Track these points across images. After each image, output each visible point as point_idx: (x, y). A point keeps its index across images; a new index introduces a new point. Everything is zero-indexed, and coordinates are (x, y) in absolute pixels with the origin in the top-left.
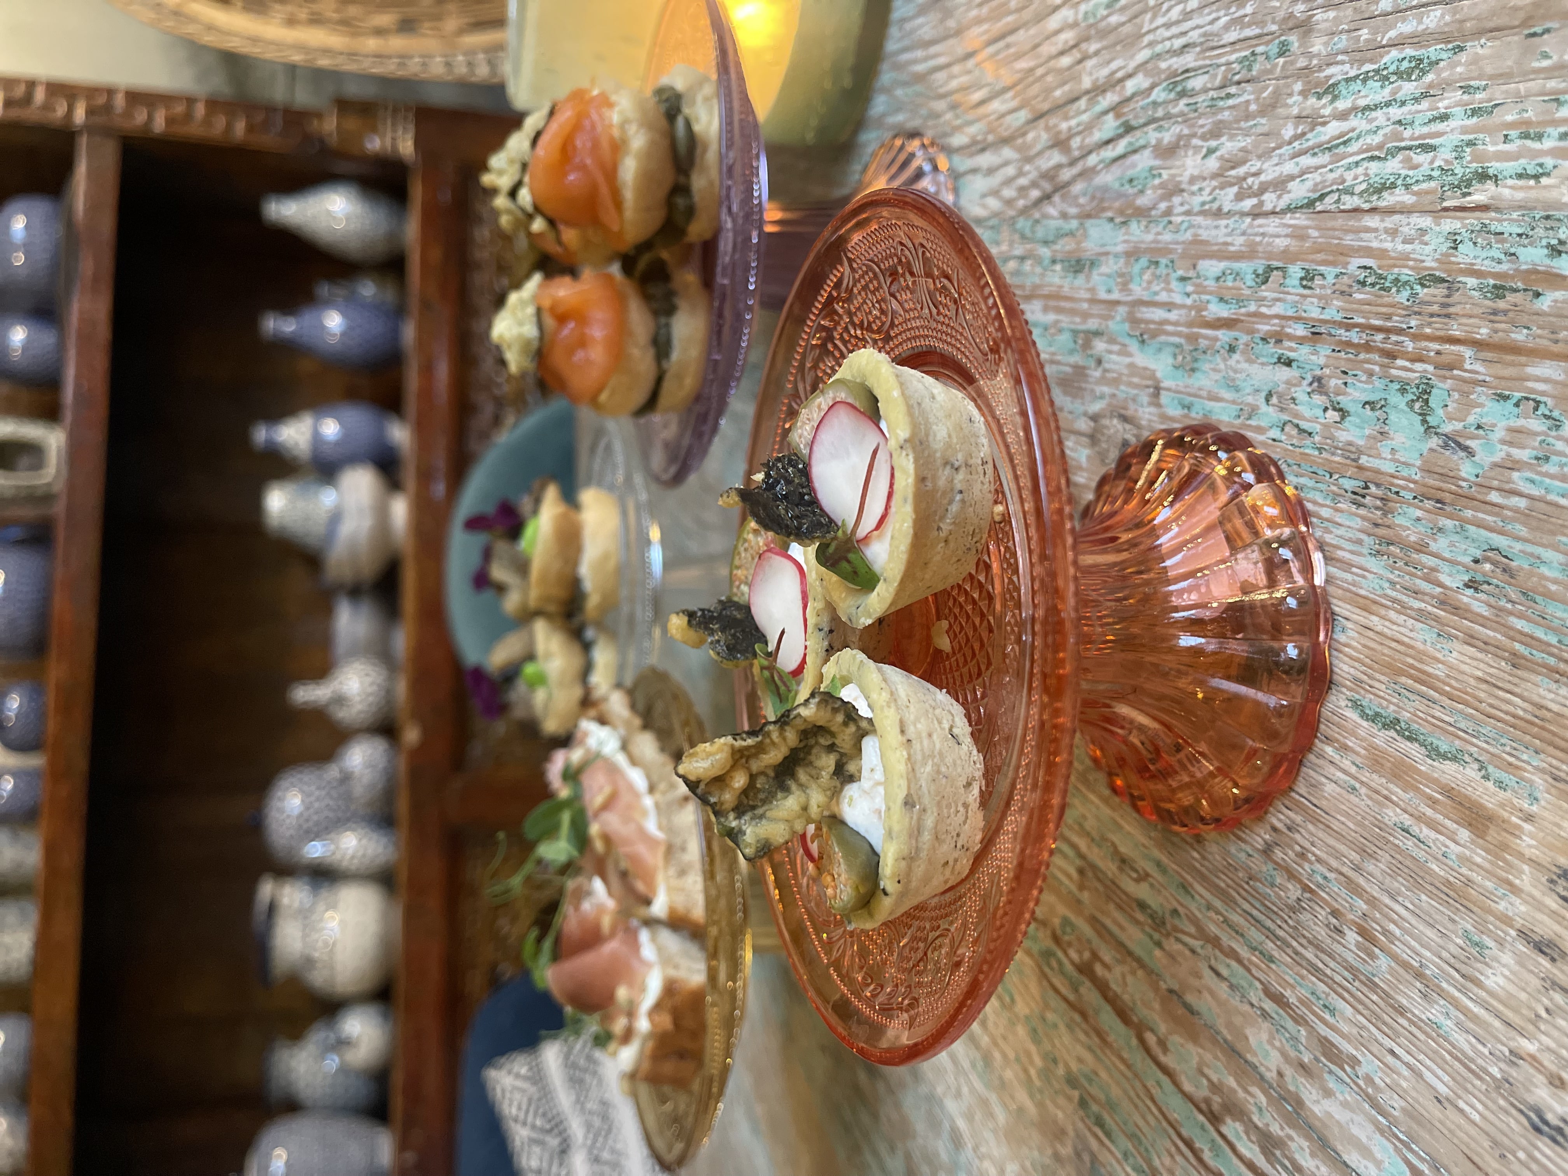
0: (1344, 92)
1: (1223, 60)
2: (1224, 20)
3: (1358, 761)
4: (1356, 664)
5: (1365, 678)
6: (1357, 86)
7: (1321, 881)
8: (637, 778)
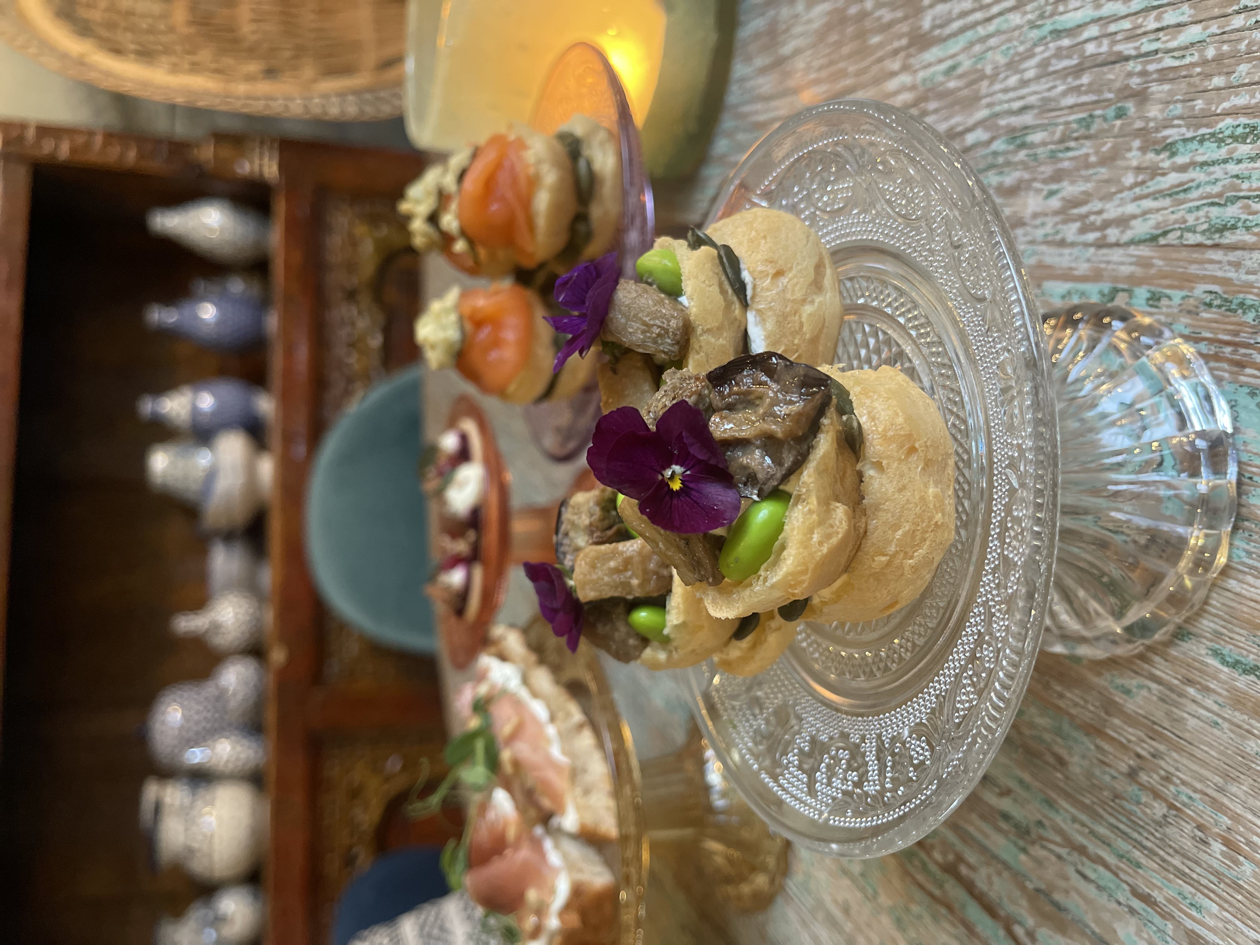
0: (1182, 149)
1: (1061, 120)
2: (1061, 88)
3: (1220, 700)
4: (1216, 619)
5: (1225, 631)
6: (1195, 145)
7: (1186, 800)
8: (539, 709)
